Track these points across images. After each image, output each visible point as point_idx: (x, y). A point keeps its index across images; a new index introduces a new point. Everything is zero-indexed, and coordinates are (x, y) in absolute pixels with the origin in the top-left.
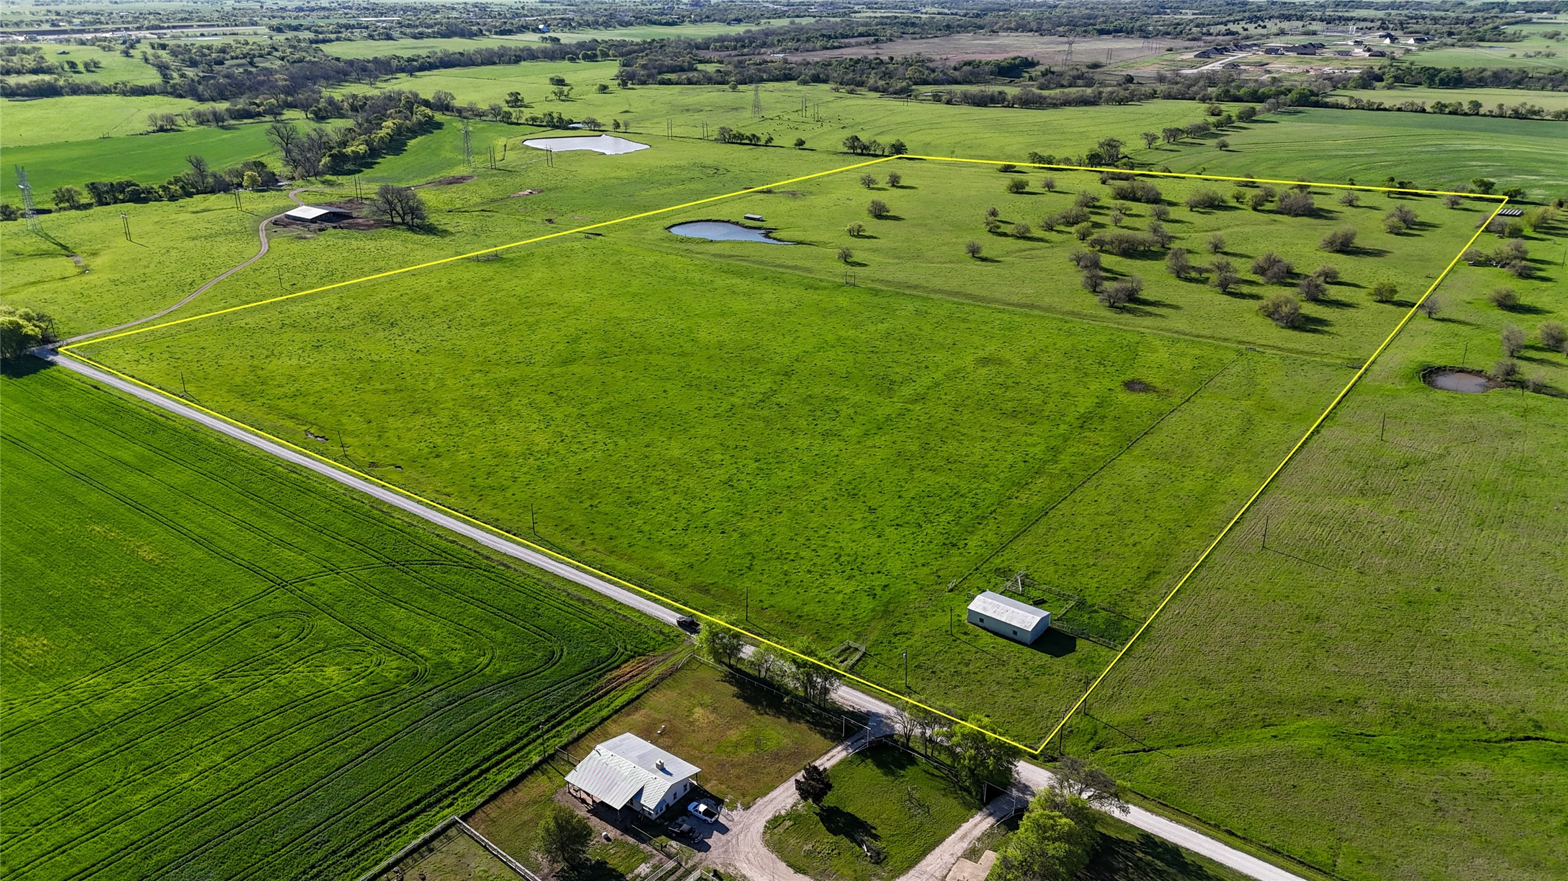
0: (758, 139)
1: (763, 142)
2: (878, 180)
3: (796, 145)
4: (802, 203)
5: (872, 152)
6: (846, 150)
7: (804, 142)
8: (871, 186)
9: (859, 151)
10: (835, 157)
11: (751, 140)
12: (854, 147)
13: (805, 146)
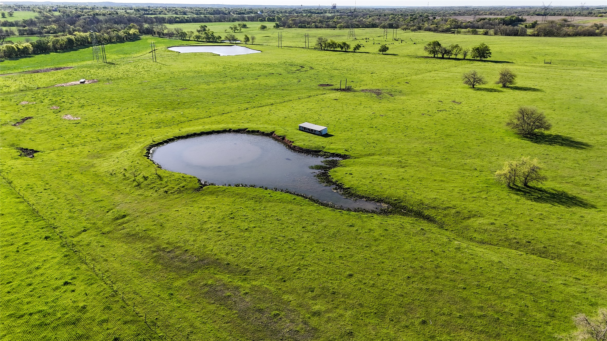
0: (348, 46)
1: (351, 50)
2: (486, 79)
3: (380, 51)
4: (391, 106)
5: (453, 56)
6: (426, 54)
7: (388, 49)
8: (477, 86)
9: (440, 55)
10: (417, 60)
11: (342, 48)
12: (434, 52)
13: (388, 52)
